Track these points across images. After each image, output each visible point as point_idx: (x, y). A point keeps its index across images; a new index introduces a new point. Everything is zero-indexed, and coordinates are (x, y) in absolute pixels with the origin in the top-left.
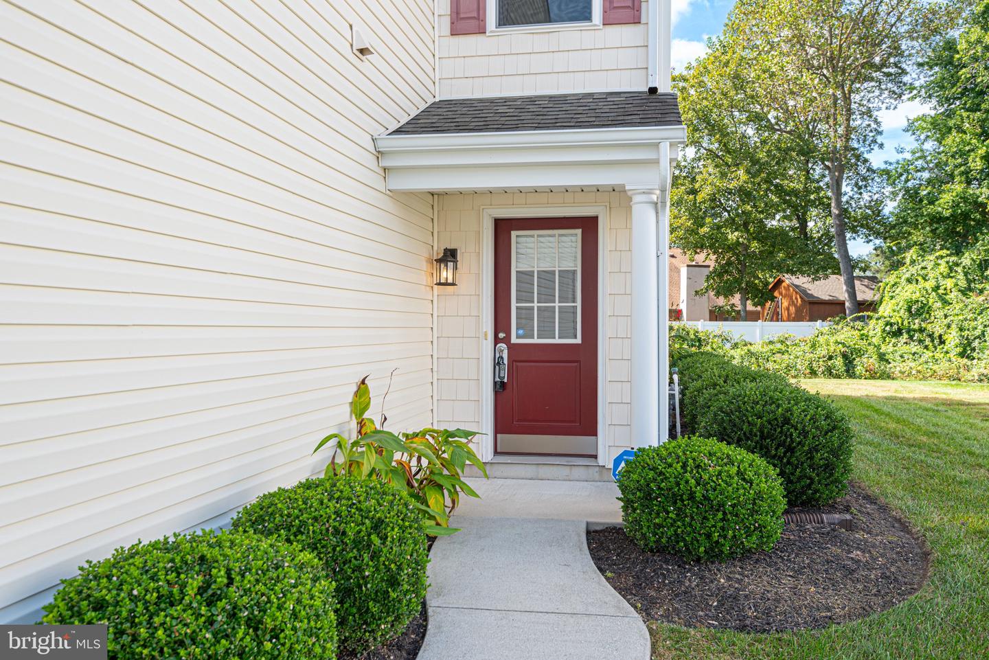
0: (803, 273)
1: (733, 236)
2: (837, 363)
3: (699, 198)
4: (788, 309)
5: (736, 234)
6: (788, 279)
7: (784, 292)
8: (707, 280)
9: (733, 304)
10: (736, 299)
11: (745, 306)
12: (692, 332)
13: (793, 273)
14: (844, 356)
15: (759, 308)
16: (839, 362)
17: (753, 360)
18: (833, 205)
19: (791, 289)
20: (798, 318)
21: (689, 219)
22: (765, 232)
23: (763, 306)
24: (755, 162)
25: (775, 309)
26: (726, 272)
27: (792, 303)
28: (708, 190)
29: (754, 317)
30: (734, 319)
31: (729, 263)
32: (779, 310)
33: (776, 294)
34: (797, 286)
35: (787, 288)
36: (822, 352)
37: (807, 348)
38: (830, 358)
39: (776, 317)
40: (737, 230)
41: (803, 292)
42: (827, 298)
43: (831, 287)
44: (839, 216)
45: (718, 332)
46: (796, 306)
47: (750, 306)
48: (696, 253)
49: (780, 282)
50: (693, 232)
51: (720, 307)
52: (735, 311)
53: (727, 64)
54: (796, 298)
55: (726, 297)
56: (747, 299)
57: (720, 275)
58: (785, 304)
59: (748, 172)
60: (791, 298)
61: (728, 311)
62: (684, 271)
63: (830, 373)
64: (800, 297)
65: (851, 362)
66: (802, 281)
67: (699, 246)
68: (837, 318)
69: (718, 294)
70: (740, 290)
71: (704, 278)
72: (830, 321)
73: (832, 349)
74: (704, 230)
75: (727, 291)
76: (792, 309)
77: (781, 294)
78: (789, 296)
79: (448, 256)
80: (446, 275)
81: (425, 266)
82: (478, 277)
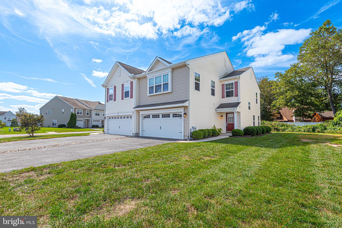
4: (318, 119)
5: (297, 104)
11: (303, 119)
20: (320, 121)
23: (311, 119)
25: (315, 119)
27: (318, 118)
29: (310, 121)
33: (315, 116)
34: (319, 114)
35: (317, 115)
39: (314, 121)
41: (321, 115)
44: (331, 98)
46: (319, 119)
49: (316, 113)
51: (297, 119)
52: (301, 120)
58: (317, 118)
60: (318, 117)
61: (299, 120)
64: (321, 117)
69: (296, 116)
70: (302, 116)
75: (299, 116)
76: (319, 120)
77: (316, 116)
78: (318, 116)
79: (222, 116)
80: (222, 118)
81: (220, 117)
82: (224, 118)
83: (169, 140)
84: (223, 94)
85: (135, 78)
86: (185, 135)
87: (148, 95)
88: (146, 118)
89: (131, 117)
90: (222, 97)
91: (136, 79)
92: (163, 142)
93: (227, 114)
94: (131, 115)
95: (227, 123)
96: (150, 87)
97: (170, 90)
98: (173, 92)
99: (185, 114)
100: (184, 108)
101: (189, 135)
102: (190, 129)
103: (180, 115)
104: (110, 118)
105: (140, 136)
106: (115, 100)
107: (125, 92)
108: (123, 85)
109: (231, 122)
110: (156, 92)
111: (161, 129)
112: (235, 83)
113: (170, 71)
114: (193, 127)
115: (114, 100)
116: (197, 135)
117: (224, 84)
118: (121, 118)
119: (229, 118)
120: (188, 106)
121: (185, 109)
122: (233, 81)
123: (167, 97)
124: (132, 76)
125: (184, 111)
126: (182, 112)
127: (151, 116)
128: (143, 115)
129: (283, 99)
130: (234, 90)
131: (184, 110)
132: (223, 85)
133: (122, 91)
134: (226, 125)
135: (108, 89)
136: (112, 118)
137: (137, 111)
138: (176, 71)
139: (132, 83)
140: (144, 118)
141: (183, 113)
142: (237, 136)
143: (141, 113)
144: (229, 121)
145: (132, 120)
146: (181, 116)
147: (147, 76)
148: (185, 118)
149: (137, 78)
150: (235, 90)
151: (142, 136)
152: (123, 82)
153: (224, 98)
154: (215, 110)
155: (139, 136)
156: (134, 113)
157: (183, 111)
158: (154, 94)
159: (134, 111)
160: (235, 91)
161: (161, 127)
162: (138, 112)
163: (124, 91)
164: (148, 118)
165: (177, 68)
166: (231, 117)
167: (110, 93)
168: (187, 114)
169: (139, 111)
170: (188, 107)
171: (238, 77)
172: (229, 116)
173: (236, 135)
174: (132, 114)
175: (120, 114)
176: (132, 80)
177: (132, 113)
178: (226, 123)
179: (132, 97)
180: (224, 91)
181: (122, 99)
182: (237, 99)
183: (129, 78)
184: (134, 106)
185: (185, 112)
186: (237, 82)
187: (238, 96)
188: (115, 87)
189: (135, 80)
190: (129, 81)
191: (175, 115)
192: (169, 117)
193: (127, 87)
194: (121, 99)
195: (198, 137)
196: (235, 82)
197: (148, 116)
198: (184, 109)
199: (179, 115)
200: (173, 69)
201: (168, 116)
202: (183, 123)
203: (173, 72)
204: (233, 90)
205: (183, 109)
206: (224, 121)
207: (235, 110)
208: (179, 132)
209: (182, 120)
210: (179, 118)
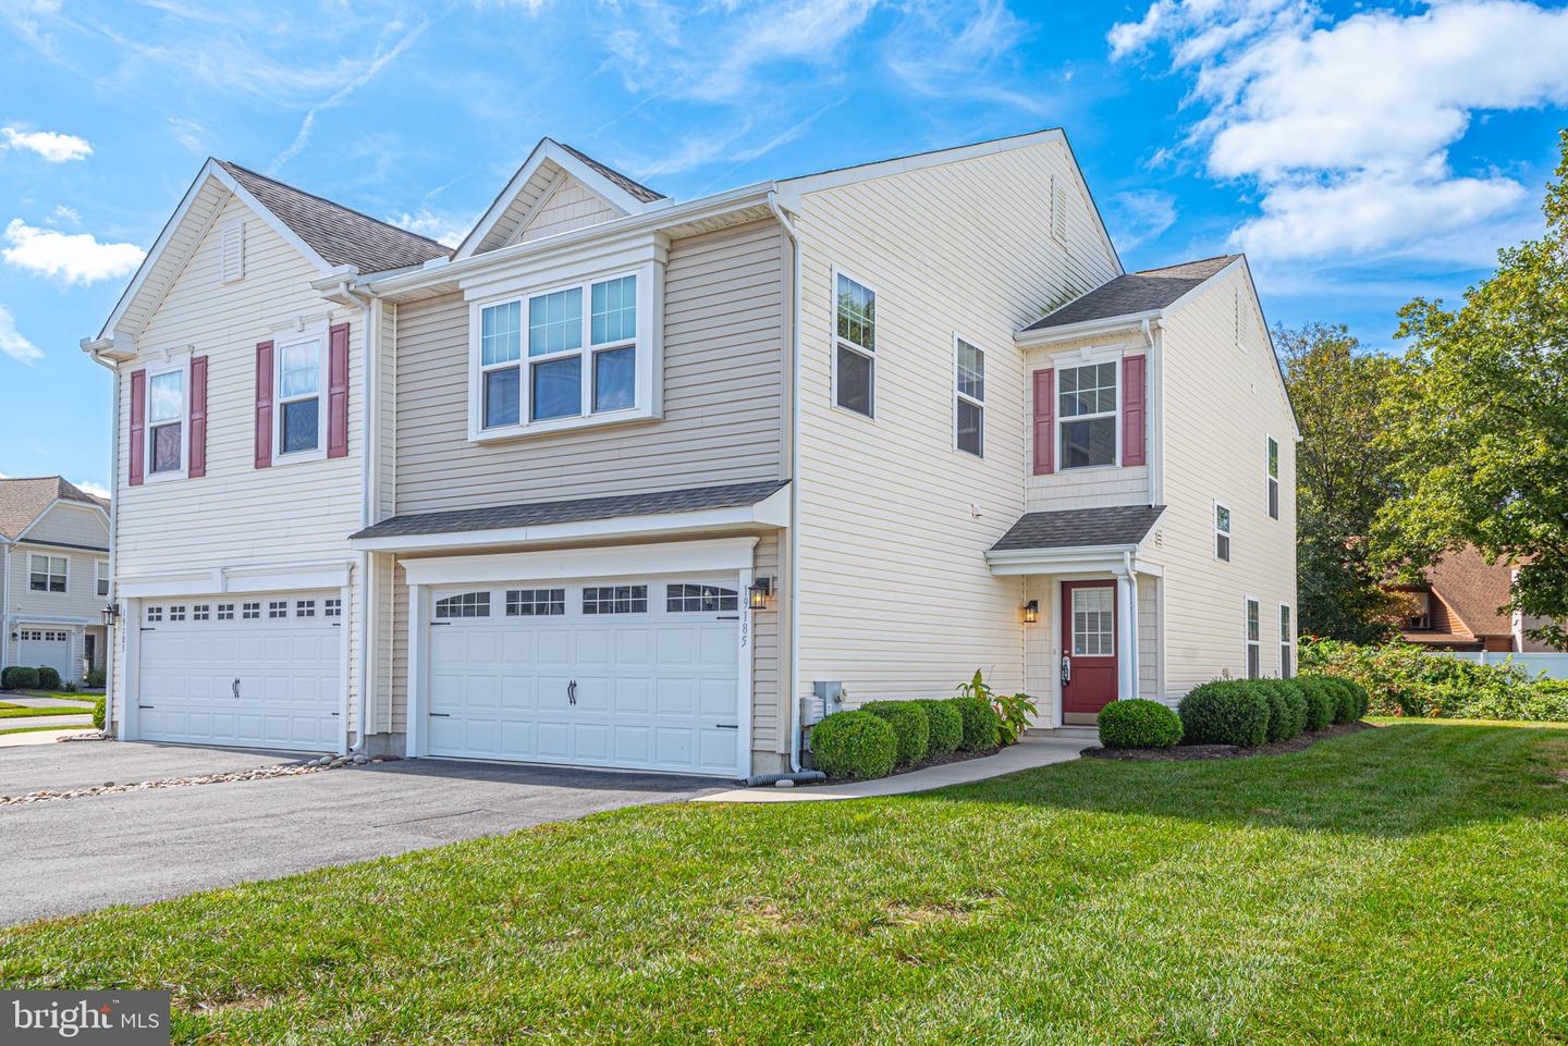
5: (1541, 526)
8: (1515, 592)
9: (1558, 628)
26: (1539, 580)
45: (1503, 667)
51: (1534, 632)
61: (1547, 638)
69: (1530, 613)
79: (1033, 605)
80: (1030, 616)
81: (1017, 611)
82: (1050, 617)
83: (638, 783)
84: (1043, 440)
85: (368, 300)
86: (759, 745)
87: (475, 432)
88: (455, 612)
89: (333, 608)
90: (1031, 467)
91: (374, 302)
92: (588, 803)
93: (1066, 587)
94: (338, 590)
95: (1069, 655)
96: (488, 375)
97: (644, 404)
98: (670, 416)
99: (762, 585)
100: (753, 540)
101: (788, 743)
102: (802, 701)
103: (725, 592)
104: (155, 614)
105: (410, 752)
106: (198, 468)
107: (285, 407)
108: (265, 352)
109: (1093, 649)
110: (534, 416)
111: (573, 701)
112: (1126, 370)
113: (650, 253)
114: (819, 689)
115: (191, 468)
116: (848, 747)
117: (1051, 371)
118: (252, 611)
119: (1080, 616)
120: (788, 525)
121: (761, 551)
122: (1112, 354)
123: (624, 453)
124: (342, 285)
125: (755, 568)
126: (736, 572)
127: (498, 602)
128: (428, 588)
129: (1448, 486)
130: (1118, 413)
131: (755, 557)
132: (1044, 377)
133: (258, 399)
134: (1063, 668)
135: (138, 378)
136: (178, 614)
137: (381, 555)
138: (691, 263)
139: (340, 336)
140: (441, 612)
141: (746, 580)
142: (1139, 747)
143: (418, 574)
144: (1080, 640)
145: (344, 627)
146: (729, 600)
147: (461, 286)
148: (762, 618)
149: (386, 301)
150: (1126, 413)
151: (421, 755)
152: (267, 330)
153: (1051, 472)
154: (988, 559)
155: (399, 759)
156: (359, 573)
157: (750, 565)
158: (525, 426)
159: (360, 562)
160: (1125, 425)
161: (573, 685)
162: (394, 564)
163: (277, 402)
164: (469, 612)
165: (700, 239)
166: (1093, 615)
167: (157, 415)
168: (778, 585)
169: (402, 562)
170: (788, 532)
171: (1146, 324)
172: (1084, 601)
173: (1130, 746)
174: (340, 579)
175: (237, 586)
176: (341, 315)
177: (346, 574)
178: (1063, 655)
179: (339, 448)
180: (1051, 422)
181: (257, 459)
182: (1138, 486)
183: (318, 292)
184: (361, 516)
185: (761, 574)
186: (1142, 359)
187: (1143, 463)
188: (200, 367)
189: (364, 316)
190: (318, 318)
191: (686, 597)
192: (640, 607)
193: (304, 366)
194: (252, 460)
195: (857, 763)
196: (1126, 360)
197: (469, 598)
198: (755, 549)
199: (714, 591)
200: (672, 241)
201: (630, 599)
202: (745, 654)
203: (673, 266)
204: (1114, 418)
205: (750, 551)
206: (1048, 638)
207: (1123, 560)
208: (718, 726)
209: (741, 635)
210: (719, 618)
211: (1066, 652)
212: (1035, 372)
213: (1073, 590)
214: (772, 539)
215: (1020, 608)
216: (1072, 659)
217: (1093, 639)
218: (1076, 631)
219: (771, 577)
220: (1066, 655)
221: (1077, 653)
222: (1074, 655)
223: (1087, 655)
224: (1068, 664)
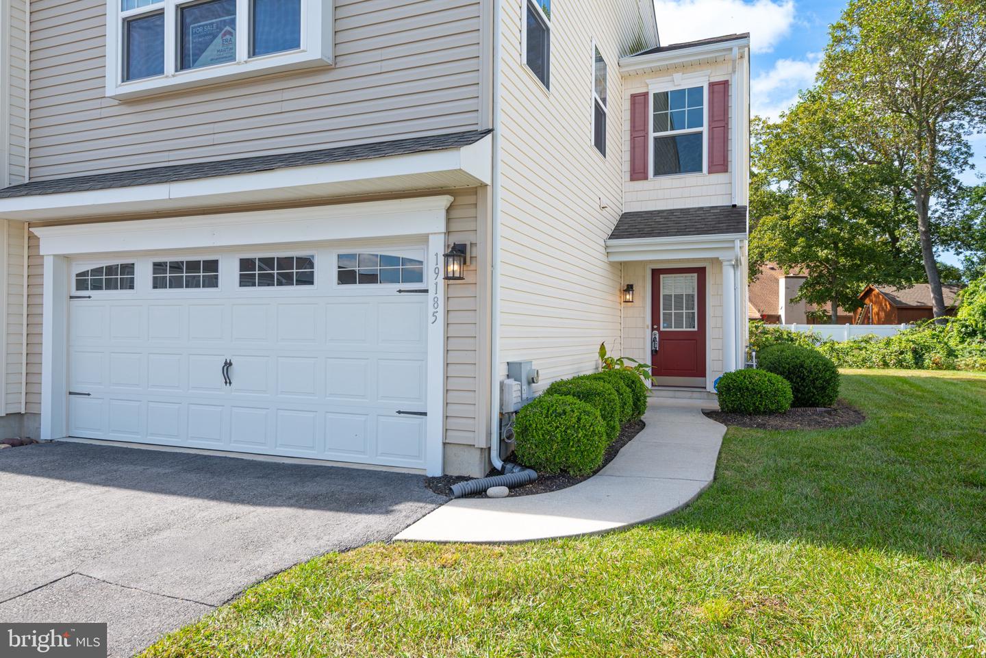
0: (889, 283)
1: (823, 253)
2: (907, 357)
3: (793, 222)
4: (878, 314)
5: (825, 251)
6: (877, 289)
7: (874, 299)
8: (801, 290)
9: (825, 310)
10: (828, 306)
11: (835, 311)
12: (785, 333)
13: (879, 283)
14: (915, 351)
15: (852, 314)
16: (909, 356)
17: (834, 354)
18: (920, 223)
19: (881, 297)
20: (888, 320)
21: (783, 241)
22: (853, 249)
23: (855, 311)
24: (840, 191)
25: (866, 314)
26: (818, 283)
27: (881, 308)
28: (799, 215)
29: (849, 320)
30: (825, 323)
31: (821, 275)
32: (870, 315)
33: (867, 301)
34: (886, 294)
35: (877, 296)
36: (895, 348)
37: (882, 345)
38: (902, 353)
39: (867, 320)
40: (826, 248)
41: (893, 299)
42: (915, 304)
43: (919, 294)
44: (925, 233)
45: (808, 333)
46: (885, 311)
47: (841, 311)
48: (791, 267)
49: (871, 290)
50: (786, 251)
51: (813, 313)
52: (826, 316)
53: (814, 113)
54: (886, 305)
55: (819, 303)
56: (838, 306)
57: (812, 285)
58: (876, 309)
59: (835, 200)
60: (881, 305)
61: (820, 316)
62: (782, 282)
63: (900, 364)
64: (889, 304)
65: (921, 357)
66: (889, 290)
67: (794, 260)
68: (919, 322)
69: (810, 302)
70: (831, 298)
71: (799, 288)
72: (913, 324)
73: (903, 345)
74: (796, 249)
75: (821, 299)
76: (882, 314)
77: (871, 301)
78: (879, 303)
79: (630, 288)
80: (628, 297)
81: (618, 293)
82: (644, 298)
84: (639, 151)
86: (453, 437)
87: (114, 86)
88: (96, 285)
90: (628, 175)
93: (656, 274)
95: (658, 329)
96: (128, 23)
97: (313, 46)
98: (344, 61)
99: (458, 252)
100: (445, 200)
101: (489, 434)
102: (502, 384)
103: (407, 262)
109: (679, 324)
110: (182, 66)
112: (711, 92)
114: (513, 370)
116: (566, 441)
117: (646, 95)
119: (668, 297)
120: (488, 182)
121: (455, 213)
122: (700, 80)
125: (448, 232)
126: (424, 239)
127: (143, 274)
128: (66, 259)
130: (705, 129)
131: (448, 220)
132: (639, 100)
134: (653, 341)
140: (81, 285)
141: (438, 246)
142: (765, 413)
143: (52, 243)
144: (668, 318)
146: (408, 273)
148: (457, 289)
150: (711, 129)
153: (646, 178)
154: (606, 247)
157: (443, 229)
158: (170, 77)
160: (711, 139)
162: (27, 233)
164: (112, 284)
166: (679, 298)
168: (476, 252)
170: (489, 189)
171: (735, 51)
172: (670, 286)
173: (757, 412)
178: (653, 329)
180: (646, 137)
182: (722, 189)
185: (457, 239)
186: (726, 84)
191: (361, 267)
192: (306, 280)
195: (573, 459)
196: (712, 85)
197: (111, 270)
198: (448, 210)
201: (292, 271)
202: (436, 333)
204: (701, 133)
205: (443, 213)
206: (643, 316)
207: (733, 248)
208: (399, 412)
209: (431, 310)
210: (400, 291)
211: (655, 327)
212: (632, 95)
213: (661, 276)
214: (470, 199)
215: (620, 291)
216: (661, 333)
217: (679, 316)
218: (664, 310)
219: (468, 244)
220: (655, 329)
221: (664, 327)
222: (662, 329)
223: (673, 329)
224: (657, 337)
